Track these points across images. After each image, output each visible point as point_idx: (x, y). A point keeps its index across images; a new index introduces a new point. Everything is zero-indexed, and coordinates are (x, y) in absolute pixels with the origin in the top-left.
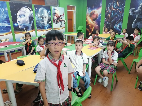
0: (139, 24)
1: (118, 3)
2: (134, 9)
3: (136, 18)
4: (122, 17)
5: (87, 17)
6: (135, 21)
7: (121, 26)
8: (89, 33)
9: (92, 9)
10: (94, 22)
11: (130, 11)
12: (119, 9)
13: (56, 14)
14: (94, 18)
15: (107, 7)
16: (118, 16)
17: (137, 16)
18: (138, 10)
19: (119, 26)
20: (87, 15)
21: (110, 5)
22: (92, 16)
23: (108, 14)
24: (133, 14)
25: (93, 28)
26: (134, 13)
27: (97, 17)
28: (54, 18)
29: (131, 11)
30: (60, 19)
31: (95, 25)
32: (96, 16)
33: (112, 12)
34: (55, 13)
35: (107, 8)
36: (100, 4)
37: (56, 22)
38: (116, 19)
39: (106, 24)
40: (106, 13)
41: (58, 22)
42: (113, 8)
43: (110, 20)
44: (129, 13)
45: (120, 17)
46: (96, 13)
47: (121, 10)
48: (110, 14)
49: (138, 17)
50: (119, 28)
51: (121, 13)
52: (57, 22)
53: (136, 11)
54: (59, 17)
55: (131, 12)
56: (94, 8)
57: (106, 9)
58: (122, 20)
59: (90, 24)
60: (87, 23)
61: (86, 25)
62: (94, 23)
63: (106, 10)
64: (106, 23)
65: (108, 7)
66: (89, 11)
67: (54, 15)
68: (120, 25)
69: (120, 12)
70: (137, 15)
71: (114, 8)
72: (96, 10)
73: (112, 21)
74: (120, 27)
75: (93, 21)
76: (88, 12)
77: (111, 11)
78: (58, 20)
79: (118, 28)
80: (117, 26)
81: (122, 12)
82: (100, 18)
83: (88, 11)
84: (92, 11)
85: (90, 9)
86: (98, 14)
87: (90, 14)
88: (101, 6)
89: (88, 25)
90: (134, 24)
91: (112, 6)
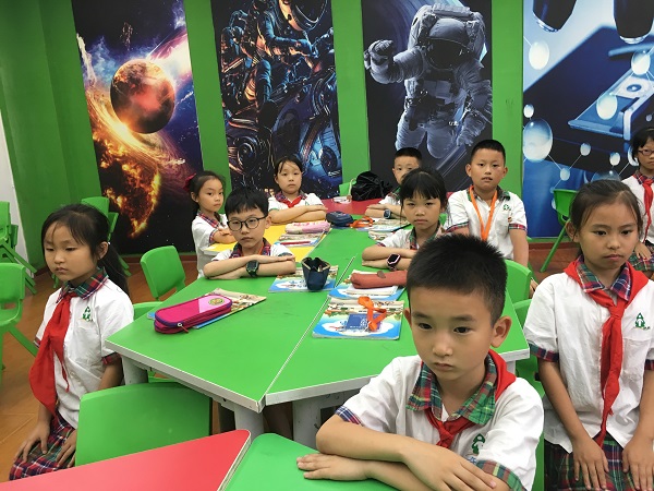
0: (429, 129)
2: (387, 43)
3: (409, 96)
4: (332, 98)
5: (91, 109)
6: (405, 114)
7: (334, 155)
8: (135, 223)
9: (119, 51)
10: (152, 141)
11: (368, 60)
12: (304, 48)
14: (145, 115)
15: (220, 35)
16: (306, 90)
17: (410, 84)
18: (410, 50)
19: (321, 153)
20: (89, 93)
21: (241, 24)
22: (133, 99)
23: (240, 83)
24: (388, 74)
25: (151, 179)
26: (394, 70)
27: (167, 104)
29: (373, 55)
31: (164, 163)
32: (159, 99)
33: (262, 70)
35: (228, 44)
36: (172, 19)
38: (292, 111)
39: (239, 147)
40: (222, 75)
42: (262, 41)
43: (260, 116)
44: (368, 72)
45: (317, 97)
46: (153, 81)
47: (316, 54)
48: (251, 81)
49: (417, 91)
50: (327, 169)
51: (318, 69)
55: (376, 63)
56: (132, 45)
57: (218, 49)
58: (334, 117)
59: (125, 159)
60: (100, 149)
61: (100, 169)
62: (153, 146)
63: (219, 55)
65: (228, 37)
66: (98, 71)
68: (327, 144)
69: (310, 65)
70: (412, 79)
71: (271, 43)
72: (149, 55)
73: (275, 128)
74: (330, 160)
75: (145, 136)
76: (91, 73)
77: (256, 61)
79: (317, 165)
80: (311, 157)
81: (325, 66)
82: (189, 111)
83: (90, 70)
84: (122, 68)
85: (107, 51)
86: (174, 86)
87: (113, 89)
88: (179, 31)
89: (116, 166)
90: (405, 137)
91: (255, 26)
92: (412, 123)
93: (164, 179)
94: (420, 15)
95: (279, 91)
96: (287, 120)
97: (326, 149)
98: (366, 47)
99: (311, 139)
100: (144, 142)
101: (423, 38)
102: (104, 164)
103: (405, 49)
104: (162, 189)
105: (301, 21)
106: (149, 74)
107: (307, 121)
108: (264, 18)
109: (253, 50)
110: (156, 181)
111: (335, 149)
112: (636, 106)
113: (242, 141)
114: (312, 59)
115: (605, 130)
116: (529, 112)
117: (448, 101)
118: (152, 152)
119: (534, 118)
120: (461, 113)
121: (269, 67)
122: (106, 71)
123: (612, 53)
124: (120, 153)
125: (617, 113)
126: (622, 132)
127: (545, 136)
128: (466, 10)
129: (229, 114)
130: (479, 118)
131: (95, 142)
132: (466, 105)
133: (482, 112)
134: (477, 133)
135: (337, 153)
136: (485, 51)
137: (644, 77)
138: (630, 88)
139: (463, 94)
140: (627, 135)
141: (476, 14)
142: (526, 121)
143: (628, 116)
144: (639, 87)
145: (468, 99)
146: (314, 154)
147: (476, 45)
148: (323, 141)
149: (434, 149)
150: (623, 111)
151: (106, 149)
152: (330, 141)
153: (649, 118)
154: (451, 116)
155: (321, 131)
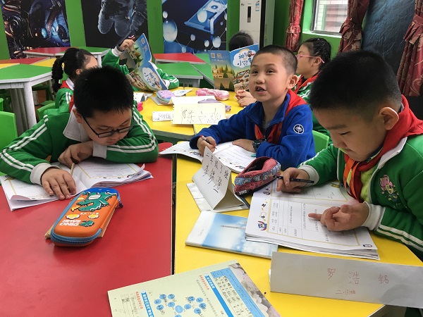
19: (57, 29)
38: (40, 4)
50: (62, 38)
58: (64, 9)
73: (31, 12)
96: (37, 8)
97: (60, 26)
99: (51, 20)
107: (49, 9)
111: (65, 26)
112: (216, 16)
113: (12, 18)
115: (202, 28)
116: (165, 15)
117: (124, 5)
119: (168, 19)
120: (132, 12)
125: (207, 20)
126: (209, 29)
127: (174, 29)
129: (3, 2)
130: (141, 16)
132: (134, 8)
133: (142, 13)
134: (140, 24)
135: (66, 29)
137: (219, 2)
138: (212, 7)
139: (132, 3)
140: (212, 32)
142: (164, 20)
143: (212, 21)
144: (217, 7)
145: (135, 5)
146: (54, 29)
148: (58, 21)
149: (118, 31)
150: (210, 19)
152: (62, 22)
153: (222, 24)
154: (126, 14)
155: (57, 16)
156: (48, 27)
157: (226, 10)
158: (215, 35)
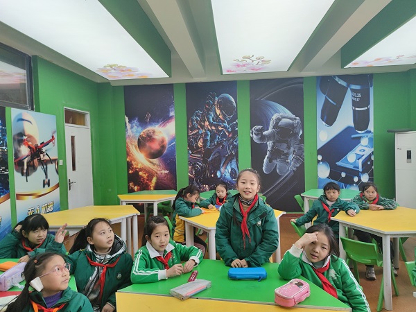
0: (277, 163)
1: (218, 112)
2: (260, 127)
3: (269, 149)
4: (236, 148)
5: (128, 147)
6: (267, 156)
7: (235, 172)
9: (143, 123)
10: (155, 162)
11: (252, 133)
12: (225, 127)
13: (25, 138)
14: (152, 151)
15: (189, 120)
16: (225, 144)
17: (270, 144)
18: (270, 130)
19: (230, 171)
20: (128, 141)
21: (199, 116)
22: (148, 144)
23: (196, 140)
24: (260, 139)
25: (152, 179)
27: (163, 147)
28: (19, 151)
29: (254, 131)
30: (41, 155)
31: (158, 172)
32: (159, 144)
33: (206, 135)
34: (21, 134)
35: (192, 124)
36: (169, 112)
37: (25, 167)
38: (218, 152)
39: (194, 166)
40: (188, 136)
41: (35, 169)
42: (207, 123)
43: (204, 154)
44: (252, 138)
45: (229, 147)
46: (158, 137)
47: (230, 130)
48: (201, 139)
49: (273, 147)
51: (230, 136)
52: (30, 168)
53: (265, 133)
54: (37, 146)
55: (256, 134)
56: (150, 122)
57: (188, 125)
58: (236, 155)
59: (141, 170)
60: (129, 165)
61: (128, 173)
62: (154, 164)
63: (188, 128)
64: (192, 163)
65: (192, 121)
66: (134, 131)
67: (20, 142)
68: (233, 167)
69: (227, 134)
70: (271, 142)
71: (211, 124)
72: (157, 126)
73: (210, 159)
75: (151, 160)
76: (130, 132)
77: (204, 131)
78: (36, 160)
79: (228, 176)
80: (225, 172)
81: (233, 135)
82: (173, 151)
83: (129, 131)
84: (144, 131)
85: (138, 123)
86: (167, 140)
87: (139, 139)
88: (171, 118)
89: (136, 173)
90: (267, 165)
91: (204, 117)
92: (270, 160)
93: (158, 179)
94: (275, 117)
95: (213, 144)
96: (216, 156)
97: (232, 169)
98: (251, 128)
99: (226, 164)
100: (151, 162)
101: (276, 126)
102: (130, 172)
103: (268, 130)
104: (157, 183)
105: (224, 116)
106: (156, 134)
107: (224, 156)
108: (208, 114)
109: (203, 127)
110: (154, 180)
111: (236, 169)
112: (364, 158)
113: (195, 164)
114: (228, 131)
115: (351, 167)
116: (320, 158)
117: (286, 152)
118: (154, 167)
119: (322, 160)
120: (291, 157)
121: (209, 133)
122: (137, 132)
123: (353, 136)
124: (139, 167)
125: (356, 160)
126: (358, 168)
127: (327, 168)
128: (294, 116)
129: (190, 152)
130: (299, 159)
131: (128, 162)
132: (293, 153)
133: (300, 157)
134: (298, 165)
135: (237, 171)
136: (301, 133)
137: (366, 146)
138: (360, 150)
139: (292, 149)
140: (360, 170)
141: (298, 118)
142: (319, 162)
143: (360, 162)
144: (364, 150)
145: (294, 151)
147: (297, 130)
149: (280, 171)
150: (358, 159)
151: (132, 165)
152: (234, 166)
153: (369, 163)
154: (287, 157)
155: (231, 161)
156: (222, 169)
157: (372, 153)
158: (363, 172)
